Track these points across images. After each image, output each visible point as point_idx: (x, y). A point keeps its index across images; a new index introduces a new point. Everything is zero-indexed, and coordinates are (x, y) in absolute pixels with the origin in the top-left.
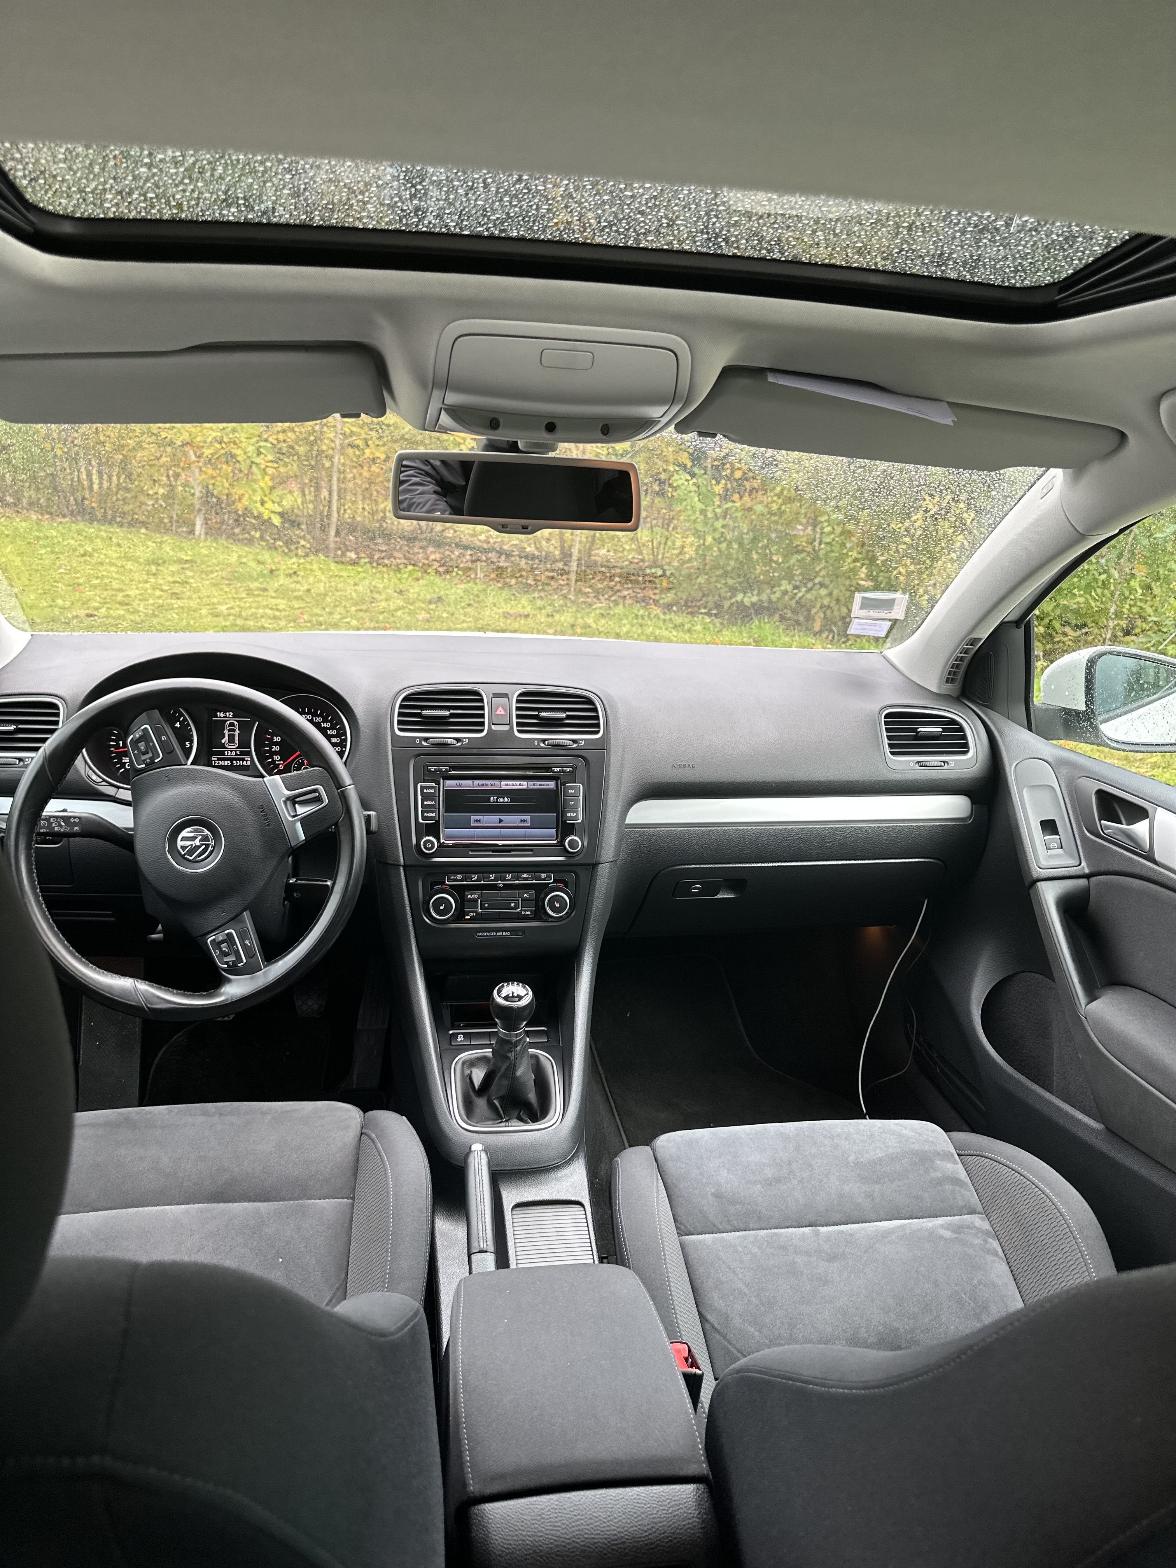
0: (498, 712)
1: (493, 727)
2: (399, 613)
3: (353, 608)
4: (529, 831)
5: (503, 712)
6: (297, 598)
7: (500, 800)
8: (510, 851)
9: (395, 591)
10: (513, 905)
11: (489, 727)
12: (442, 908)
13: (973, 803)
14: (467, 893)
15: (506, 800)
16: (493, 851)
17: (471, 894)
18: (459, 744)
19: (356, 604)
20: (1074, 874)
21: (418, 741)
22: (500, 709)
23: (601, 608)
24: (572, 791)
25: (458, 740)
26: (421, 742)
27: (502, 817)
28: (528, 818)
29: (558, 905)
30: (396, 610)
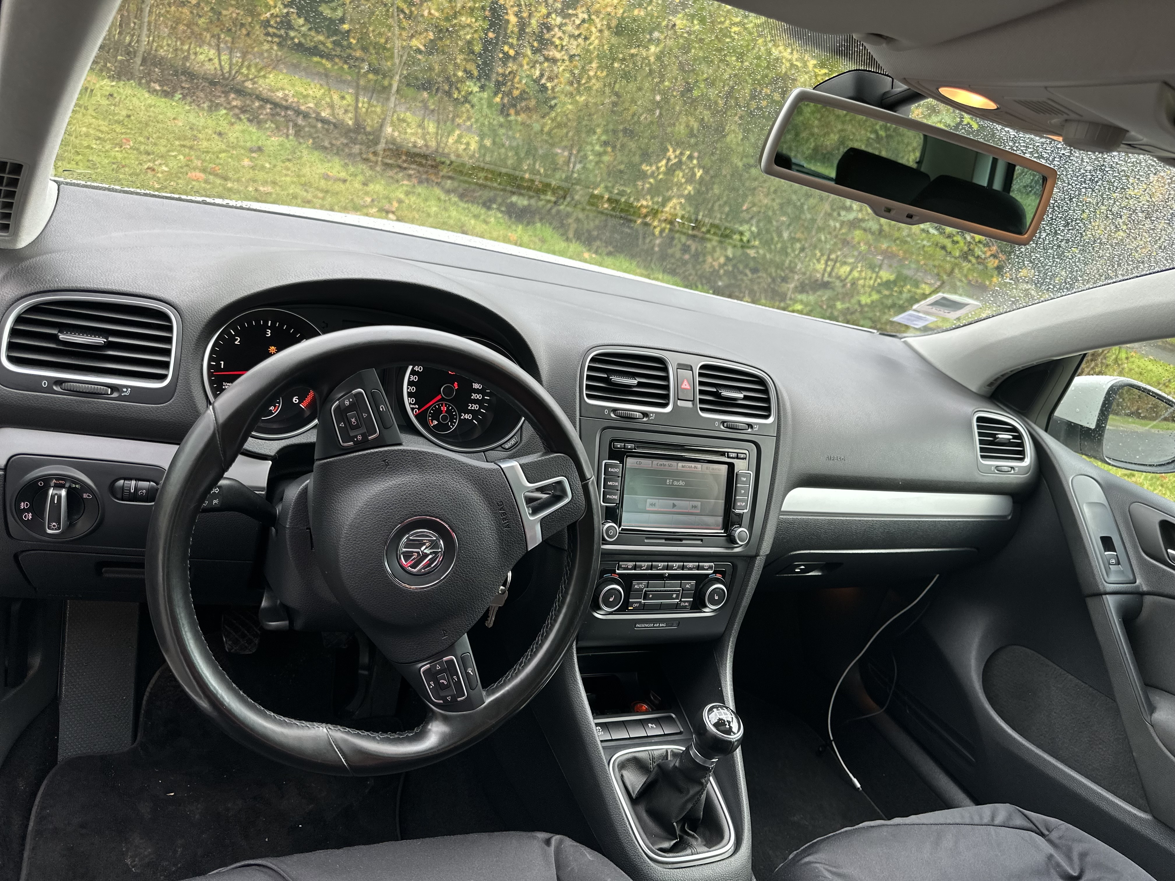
0: (684, 386)
1: (680, 403)
2: (222, 155)
3: (177, 143)
4: (698, 518)
5: (688, 387)
6: (118, 122)
7: (675, 483)
8: (681, 540)
9: (215, 133)
10: (674, 596)
11: (675, 404)
12: (611, 600)
13: (1014, 502)
14: (634, 582)
15: (681, 483)
16: (666, 539)
17: (638, 584)
18: (645, 419)
19: (179, 139)
20: (1130, 590)
21: (606, 412)
22: (685, 382)
23: (407, 185)
24: (745, 479)
25: (645, 414)
26: (609, 414)
27: (675, 502)
28: (699, 504)
29: (716, 598)
30: (220, 153)
